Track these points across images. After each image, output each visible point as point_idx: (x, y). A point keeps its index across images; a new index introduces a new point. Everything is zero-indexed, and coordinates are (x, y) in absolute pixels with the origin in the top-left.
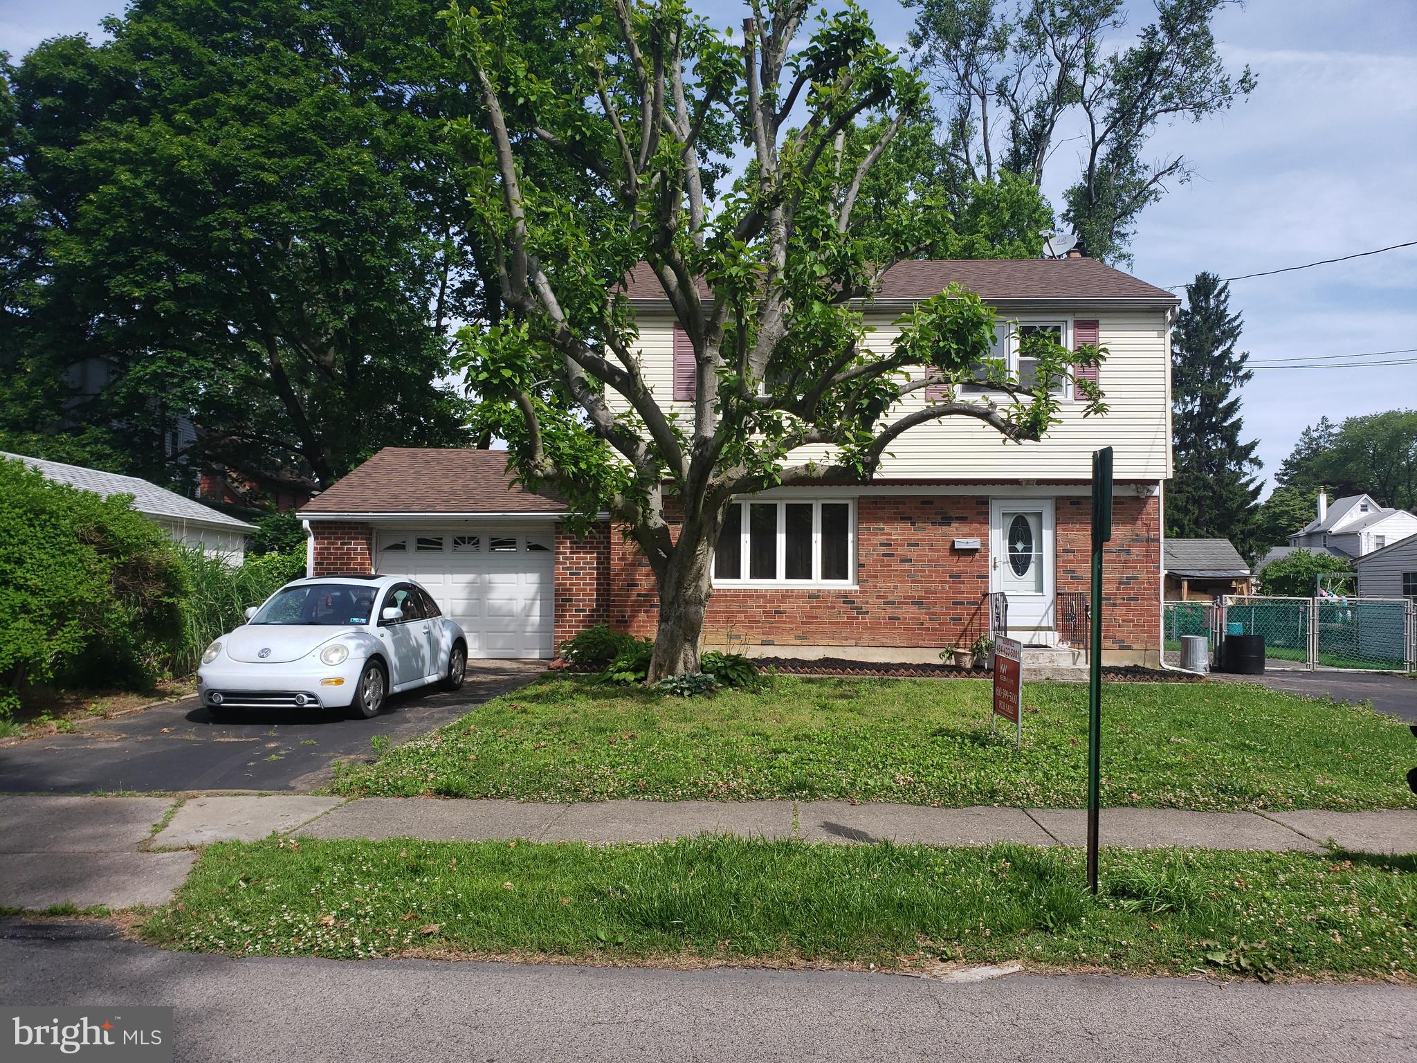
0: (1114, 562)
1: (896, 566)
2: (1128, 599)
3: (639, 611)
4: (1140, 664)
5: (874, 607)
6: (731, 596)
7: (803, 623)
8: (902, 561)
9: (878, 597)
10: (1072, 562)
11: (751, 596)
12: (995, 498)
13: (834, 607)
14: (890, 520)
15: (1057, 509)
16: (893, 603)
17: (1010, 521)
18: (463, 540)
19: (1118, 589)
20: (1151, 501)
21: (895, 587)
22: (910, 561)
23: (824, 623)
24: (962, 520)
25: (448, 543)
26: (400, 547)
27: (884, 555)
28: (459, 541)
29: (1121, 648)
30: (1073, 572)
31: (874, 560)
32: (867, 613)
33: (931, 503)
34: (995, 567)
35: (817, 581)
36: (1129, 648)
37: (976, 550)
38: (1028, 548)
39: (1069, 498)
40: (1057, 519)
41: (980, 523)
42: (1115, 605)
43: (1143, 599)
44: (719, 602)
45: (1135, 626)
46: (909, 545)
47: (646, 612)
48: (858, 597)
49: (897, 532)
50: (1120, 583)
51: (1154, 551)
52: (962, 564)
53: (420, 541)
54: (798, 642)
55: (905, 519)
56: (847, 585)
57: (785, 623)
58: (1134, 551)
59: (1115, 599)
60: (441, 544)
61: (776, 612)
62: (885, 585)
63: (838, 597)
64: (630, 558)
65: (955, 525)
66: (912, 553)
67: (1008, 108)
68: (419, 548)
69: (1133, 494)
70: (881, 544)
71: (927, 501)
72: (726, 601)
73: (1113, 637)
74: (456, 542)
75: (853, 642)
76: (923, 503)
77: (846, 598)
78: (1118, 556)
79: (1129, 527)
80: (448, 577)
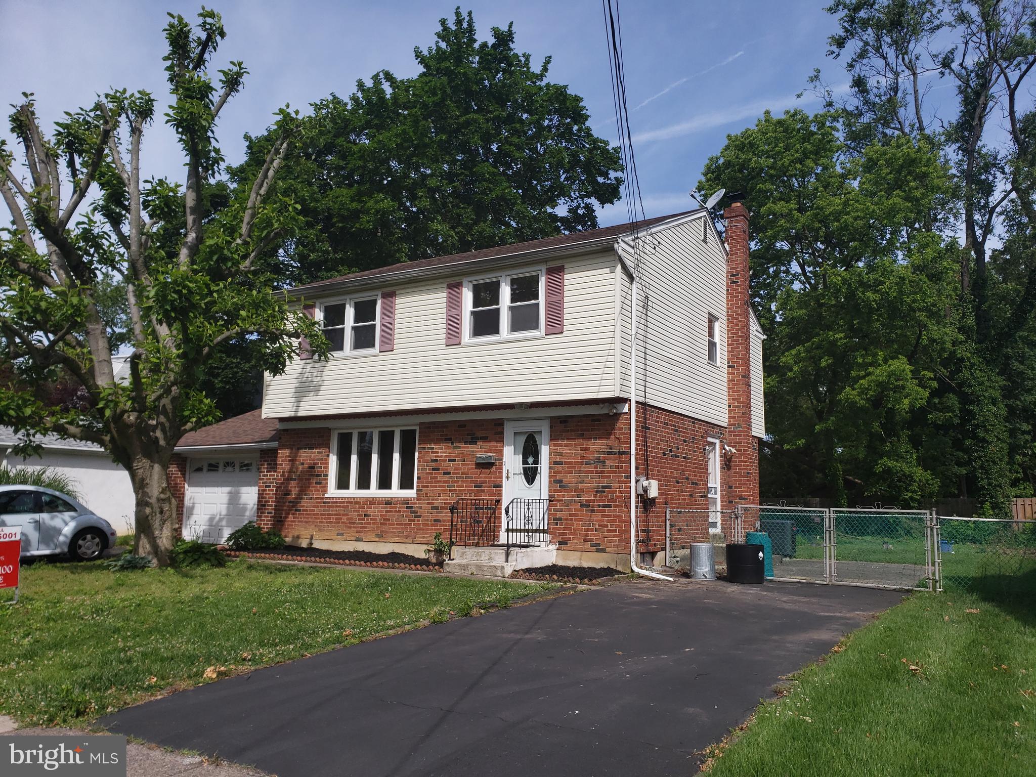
0: (592, 472)
1: (440, 478)
2: (604, 506)
3: (288, 514)
4: (613, 566)
5: (425, 510)
6: (341, 503)
7: (381, 524)
8: (445, 474)
9: (428, 504)
10: (560, 472)
11: (351, 503)
12: (509, 420)
13: (400, 512)
14: (438, 441)
15: (551, 427)
16: (436, 508)
17: (522, 440)
18: (228, 463)
19: (595, 496)
20: (622, 417)
21: (439, 495)
22: (449, 473)
23: (393, 524)
24: (485, 439)
25: (221, 467)
26: (199, 470)
27: (433, 469)
28: (227, 464)
29: (598, 551)
30: (561, 481)
31: (427, 474)
32: (420, 516)
33: (465, 426)
34: (508, 478)
35: (395, 491)
36: (603, 551)
37: (492, 464)
38: (536, 462)
39: (559, 417)
40: (551, 436)
41: (497, 441)
42: (593, 511)
43: (615, 507)
44: (332, 507)
45: (608, 531)
46: (450, 460)
47: (293, 514)
48: (415, 503)
49: (442, 450)
50: (597, 491)
51: (624, 462)
52: (483, 476)
53: (210, 465)
54: (377, 539)
55: (448, 440)
56: (411, 493)
57: (369, 523)
58: (609, 462)
59: (593, 506)
60: (218, 467)
61: (366, 515)
62: (432, 493)
63: (403, 503)
64: (286, 474)
65: (479, 444)
66: (451, 467)
68: (209, 470)
69: (605, 411)
70: (432, 461)
71: (462, 425)
72: (336, 507)
73: (591, 540)
74: (225, 466)
75: (410, 540)
76: (459, 426)
77: (407, 504)
78: (596, 467)
79: (605, 441)
80: (220, 489)
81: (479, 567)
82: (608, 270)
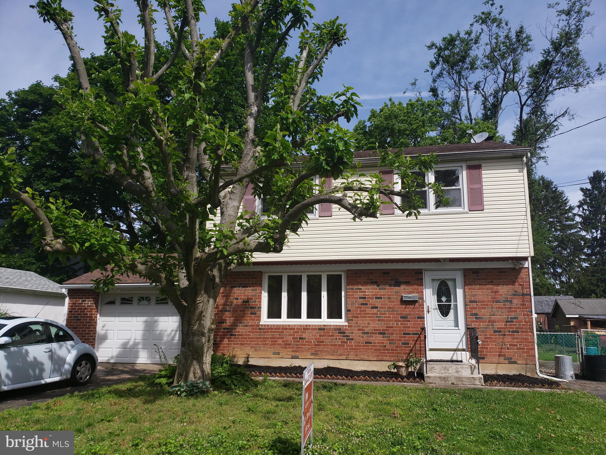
0: (502, 308)
1: (369, 311)
2: (513, 332)
3: (224, 338)
4: (523, 373)
5: (356, 335)
6: (275, 329)
7: (315, 345)
8: (372, 308)
9: (359, 330)
10: (475, 308)
11: (286, 329)
12: (426, 270)
13: (333, 336)
14: (365, 284)
15: (465, 276)
16: (367, 333)
17: (437, 284)
18: (143, 298)
19: (506, 325)
20: (523, 271)
21: (369, 324)
22: (377, 308)
23: (327, 345)
24: (407, 283)
25: (135, 301)
26: (112, 303)
27: (362, 304)
28: (141, 299)
29: (510, 363)
30: (476, 314)
31: (356, 308)
32: (352, 339)
33: (388, 273)
34: (428, 312)
35: (324, 320)
36: (515, 363)
37: (416, 301)
38: (449, 300)
39: (471, 269)
40: (465, 282)
41: (418, 285)
42: (505, 335)
43: (523, 332)
44: (268, 332)
45: (517, 349)
46: (376, 298)
47: (229, 338)
48: (347, 330)
49: (369, 290)
50: (507, 322)
51: (527, 301)
52: (408, 310)
53: (123, 299)
54: (313, 357)
55: (373, 283)
56: (341, 322)
57: (305, 345)
58: (515, 301)
59: (505, 332)
60: (132, 301)
61: (300, 338)
62: (362, 322)
63: (335, 329)
64: (221, 307)
65: (403, 287)
66: (378, 303)
67: (480, 95)
68: (122, 303)
69: (511, 266)
70: (360, 298)
71: (386, 272)
72: (272, 332)
73: (504, 356)
74: (139, 300)
75: (344, 357)
76: (383, 273)
77: (339, 330)
78: (504, 305)
79: (510, 287)
80: (134, 318)
81: (459, 379)
82: (517, 170)
